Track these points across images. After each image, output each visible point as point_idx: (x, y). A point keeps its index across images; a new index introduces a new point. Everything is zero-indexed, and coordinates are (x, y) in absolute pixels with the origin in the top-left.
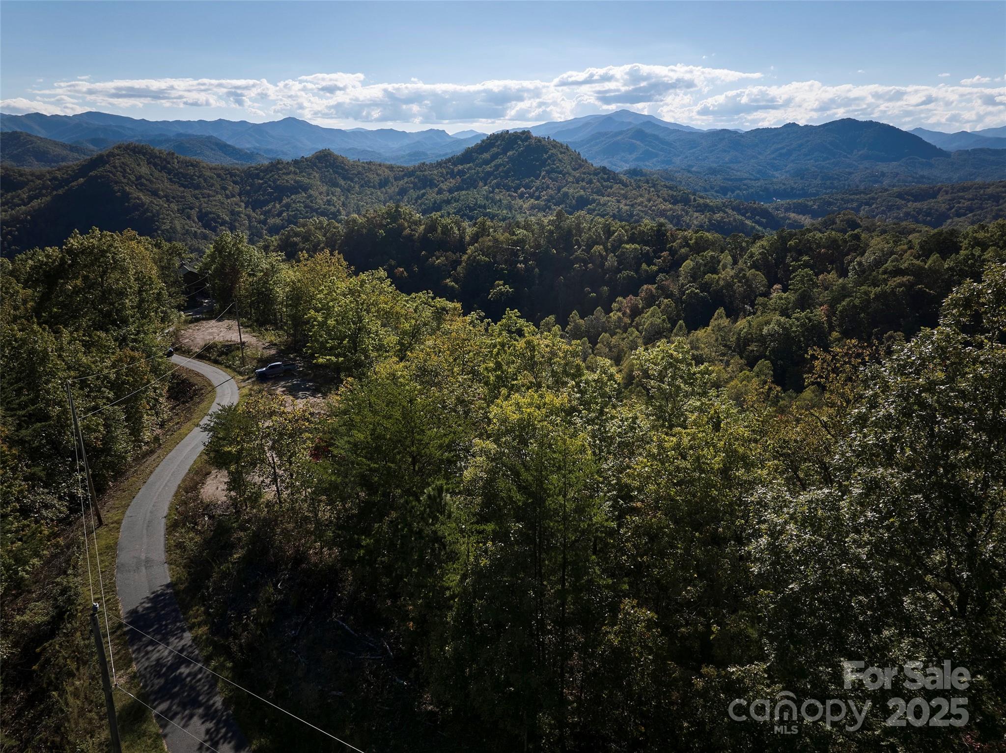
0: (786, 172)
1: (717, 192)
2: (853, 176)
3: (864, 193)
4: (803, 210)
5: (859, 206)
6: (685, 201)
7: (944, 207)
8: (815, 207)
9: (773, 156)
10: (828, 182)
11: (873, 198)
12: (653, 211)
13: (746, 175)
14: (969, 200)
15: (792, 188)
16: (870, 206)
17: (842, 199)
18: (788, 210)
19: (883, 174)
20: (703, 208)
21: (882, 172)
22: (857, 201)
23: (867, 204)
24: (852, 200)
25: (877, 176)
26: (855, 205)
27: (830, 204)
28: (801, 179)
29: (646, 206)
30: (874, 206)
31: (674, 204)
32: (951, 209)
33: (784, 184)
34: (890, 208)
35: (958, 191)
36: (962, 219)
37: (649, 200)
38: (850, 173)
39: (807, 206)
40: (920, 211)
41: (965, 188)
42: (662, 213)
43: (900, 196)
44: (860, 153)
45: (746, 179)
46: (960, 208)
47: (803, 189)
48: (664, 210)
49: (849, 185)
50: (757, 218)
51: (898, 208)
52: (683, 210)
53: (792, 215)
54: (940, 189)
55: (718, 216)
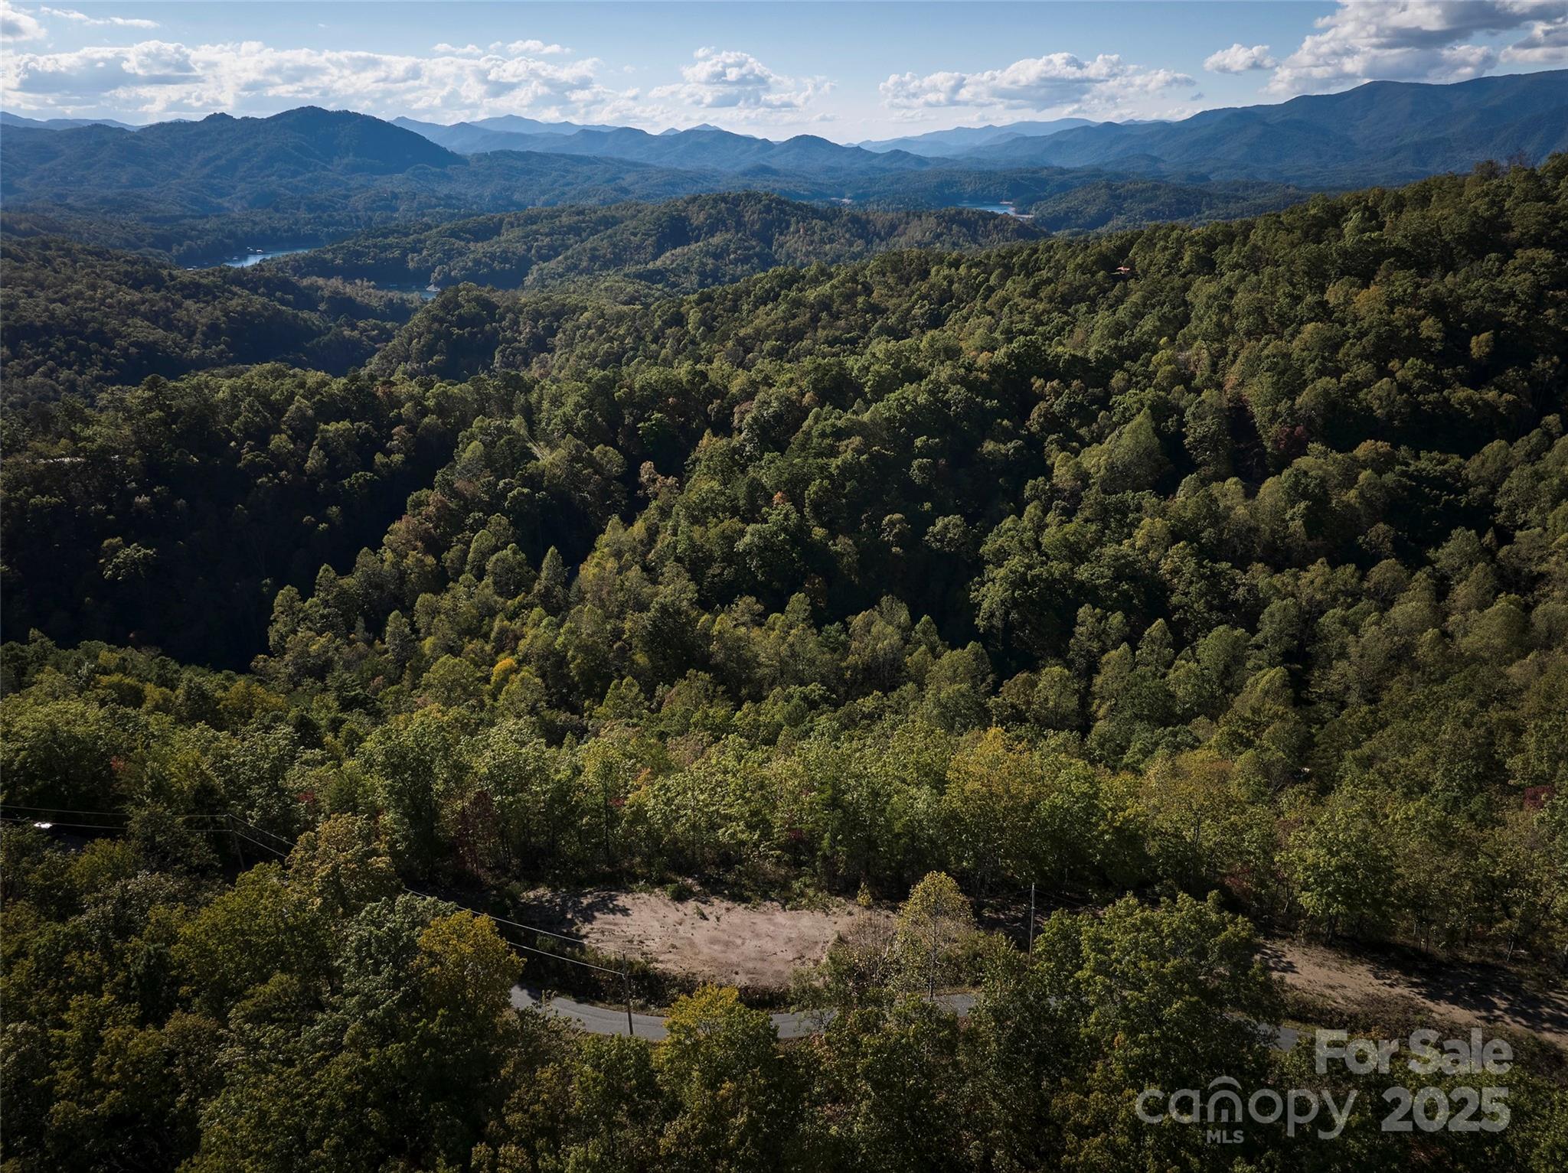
0: (242, 198)
1: (152, 245)
2: (353, 199)
3: (398, 232)
4: (327, 270)
5: (404, 255)
6: (156, 281)
7: (521, 248)
8: (338, 261)
9: (206, 171)
10: (325, 216)
11: (420, 241)
12: (110, 306)
13: (177, 210)
14: (547, 235)
15: (274, 230)
16: (420, 252)
17: (375, 246)
18: (297, 270)
19: (395, 196)
20: (194, 290)
21: (392, 192)
22: (397, 246)
23: (414, 250)
24: (391, 246)
25: (386, 199)
26: (397, 253)
27: (359, 255)
28: (277, 210)
29: (92, 299)
30: (425, 253)
31: (137, 286)
32: (529, 249)
33: (255, 223)
34: (449, 255)
35: (526, 223)
36: (552, 264)
37: (93, 287)
38: (346, 197)
39: (324, 260)
40: (493, 257)
41: (531, 217)
42: (132, 310)
43: (454, 234)
44: (345, 161)
45: (184, 217)
46: (540, 248)
47: (290, 229)
48: (132, 304)
49: (357, 218)
50: (278, 294)
51: (461, 254)
52: (166, 299)
53: (321, 281)
54: (501, 221)
55: (234, 303)
